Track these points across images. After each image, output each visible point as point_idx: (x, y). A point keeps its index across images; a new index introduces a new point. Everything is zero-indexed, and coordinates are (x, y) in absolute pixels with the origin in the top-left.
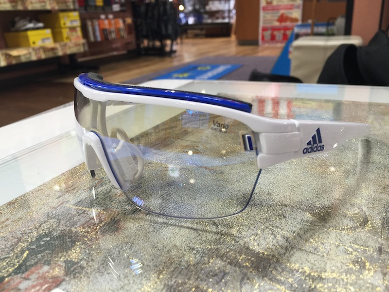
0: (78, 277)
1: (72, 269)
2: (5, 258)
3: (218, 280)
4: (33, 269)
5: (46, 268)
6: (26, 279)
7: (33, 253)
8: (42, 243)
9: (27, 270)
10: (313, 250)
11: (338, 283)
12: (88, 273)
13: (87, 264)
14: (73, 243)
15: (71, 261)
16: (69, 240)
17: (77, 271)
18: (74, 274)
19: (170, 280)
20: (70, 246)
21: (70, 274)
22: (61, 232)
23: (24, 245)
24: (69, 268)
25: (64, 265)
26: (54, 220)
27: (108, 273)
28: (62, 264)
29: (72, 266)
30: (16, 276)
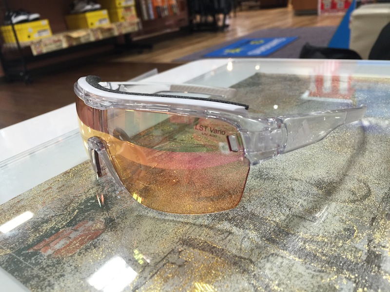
0: (114, 230)
1: (110, 224)
2: (60, 215)
3: (224, 238)
4: (81, 223)
5: (90, 223)
6: (76, 230)
7: (82, 211)
8: (89, 204)
9: (76, 224)
12: (122, 228)
13: (122, 221)
14: (113, 204)
15: (110, 219)
17: (114, 226)
18: (111, 229)
19: (184, 236)
20: (110, 207)
21: (109, 228)
23: (75, 205)
24: (108, 224)
28: (103, 221)
29: (110, 222)
30: (68, 228)
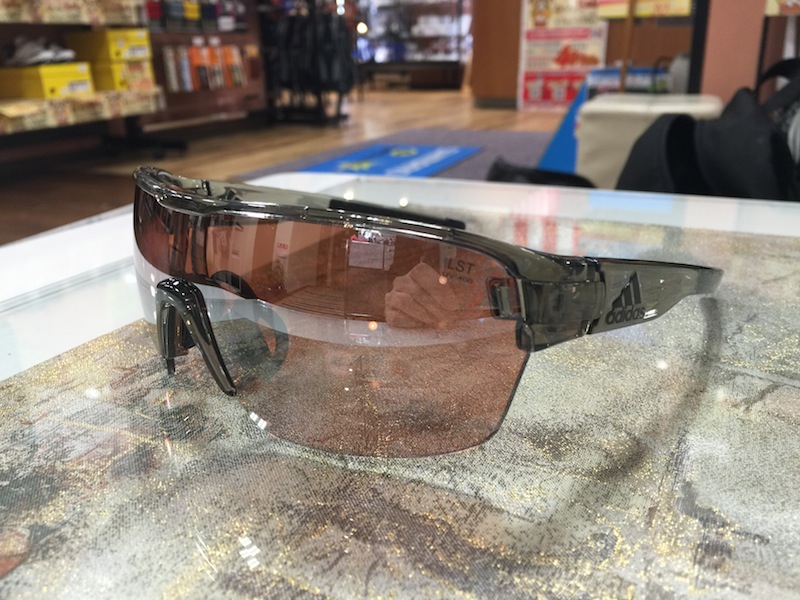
0: (51, 557)
1: (42, 542)
3: (326, 567)
10: (523, 511)
11: (557, 575)
12: (72, 550)
13: (73, 533)
14: (54, 491)
15: (43, 527)
16: (47, 486)
17: (51, 545)
18: (43, 552)
19: (230, 566)
20: (47, 497)
21: (38, 550)
22: (34, 471)
24: (36, 539)
25: (27, 533)
26: (23, 447)
27: (112, 551)
28: (23, 532)
29: (43, 536)
